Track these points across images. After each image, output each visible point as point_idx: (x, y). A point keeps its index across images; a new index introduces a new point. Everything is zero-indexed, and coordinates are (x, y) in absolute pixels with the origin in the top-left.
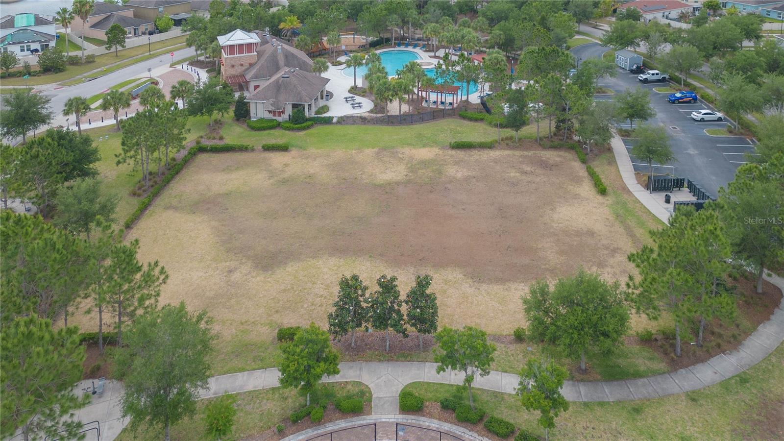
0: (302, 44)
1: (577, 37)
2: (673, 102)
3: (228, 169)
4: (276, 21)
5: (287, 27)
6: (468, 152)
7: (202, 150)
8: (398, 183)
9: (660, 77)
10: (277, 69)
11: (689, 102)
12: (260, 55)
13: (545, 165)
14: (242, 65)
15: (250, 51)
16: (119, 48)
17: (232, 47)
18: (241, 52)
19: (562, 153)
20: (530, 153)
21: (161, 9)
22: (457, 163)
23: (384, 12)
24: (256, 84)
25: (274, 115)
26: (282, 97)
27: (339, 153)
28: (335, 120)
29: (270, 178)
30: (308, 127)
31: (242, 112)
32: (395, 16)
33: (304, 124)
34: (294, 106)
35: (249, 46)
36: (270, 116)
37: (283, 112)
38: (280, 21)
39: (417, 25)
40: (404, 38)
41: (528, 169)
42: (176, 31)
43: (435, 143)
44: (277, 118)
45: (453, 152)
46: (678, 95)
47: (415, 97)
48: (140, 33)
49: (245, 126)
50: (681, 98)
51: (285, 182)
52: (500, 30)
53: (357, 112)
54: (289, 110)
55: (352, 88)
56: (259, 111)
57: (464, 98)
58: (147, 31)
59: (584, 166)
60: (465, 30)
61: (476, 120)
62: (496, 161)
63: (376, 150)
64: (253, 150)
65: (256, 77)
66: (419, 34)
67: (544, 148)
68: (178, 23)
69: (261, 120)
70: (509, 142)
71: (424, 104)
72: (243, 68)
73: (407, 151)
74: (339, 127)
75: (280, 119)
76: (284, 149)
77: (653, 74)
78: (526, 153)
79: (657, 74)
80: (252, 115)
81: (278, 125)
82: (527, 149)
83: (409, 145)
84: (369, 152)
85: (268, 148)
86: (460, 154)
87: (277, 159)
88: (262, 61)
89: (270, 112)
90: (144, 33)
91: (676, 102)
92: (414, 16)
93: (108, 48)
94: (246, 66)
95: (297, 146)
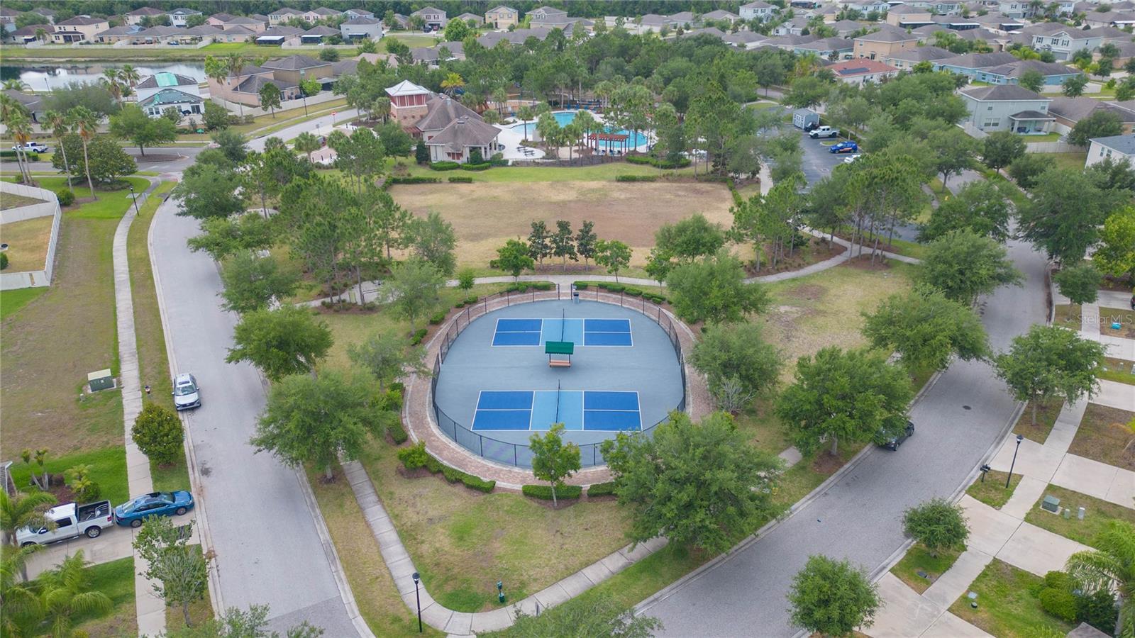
0: (468, 101)
1: (762, 101)
2: (834, 152)
3: (423, 193)
4: (437, 79)
5: (450, 85)
6: (632, 184)
7: (396, 181)
8: (570, 201)
9: (831, 132)
10: (449, 120)
11: (849, 152)
12: (430, 108)
13: (697, 192)
14: (413, 117)
15: (420, 103)
16: (276, 110)
17: (402, 97)
18: (412, 104)
19: (714, 185)
20: (687, 185)
21: (302, 72)
22: (620, 190)
23: (552, 70)
24: (431, 134)
25: (454, 158)
26: (460, 141)
27: (517, 184)
28: (510, 163)
29: (461, 198)
30: (486, 168)
31: (423, 156)
32: (563, 74)
33: (483, 165)
34: (472, 150)
35: (419, 96)
36: (450, 159)
37: (461, 155)
38: (441, 80)
39: (588, 86)
40: (573, 102)
41: (683, 193)
42: (328, 95)
43: (603, 179)
44: (456, 161)
45: (619, 184)
46: (840, 145)
47: (585, 148)
48: (286, 98)
49: (428, 167)
50: (842, 148)
51: (473, 200)
52: (674, 87)
53: (530, 158)
54: (467, 154)
55: (523, 141)
56: (439, 155)
57: (632, 149)
58: (293, 96)
59: (731, 192)
60: (638, 87)
61: (642, 163)
62: (655, 189)
63: (550, 182)
64: (441, 182)
65: (430, 127)
66: (590, 95)
67: (700, 181)
68: (327, 87)
69: (442, 162)
70: (670, 178)
71: (594, 153)
72: (416, 120)
73: (578, 183)
74: (514, 168)
75: (459, 162)
76: (469, 181)
77: (824, 130)
78: (683, 185)
79: (828, 129)
80: (432, 158)
81: (458, 167)
82: (685, 182)
83: (578, 179)
84: (544, 183)
85: (453, 181)
86: (625, 185)
87: (464, 188)
88: (433, 112)
89: (449, 154)
90: (290, 98)
91: (837, 152)
92: (584, 75)
93: (265, 109)
94: (418, 118)
95: (479, 180)
